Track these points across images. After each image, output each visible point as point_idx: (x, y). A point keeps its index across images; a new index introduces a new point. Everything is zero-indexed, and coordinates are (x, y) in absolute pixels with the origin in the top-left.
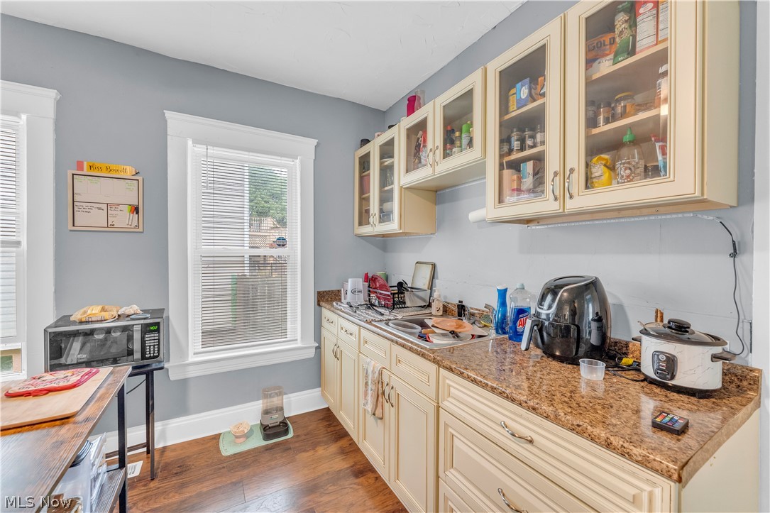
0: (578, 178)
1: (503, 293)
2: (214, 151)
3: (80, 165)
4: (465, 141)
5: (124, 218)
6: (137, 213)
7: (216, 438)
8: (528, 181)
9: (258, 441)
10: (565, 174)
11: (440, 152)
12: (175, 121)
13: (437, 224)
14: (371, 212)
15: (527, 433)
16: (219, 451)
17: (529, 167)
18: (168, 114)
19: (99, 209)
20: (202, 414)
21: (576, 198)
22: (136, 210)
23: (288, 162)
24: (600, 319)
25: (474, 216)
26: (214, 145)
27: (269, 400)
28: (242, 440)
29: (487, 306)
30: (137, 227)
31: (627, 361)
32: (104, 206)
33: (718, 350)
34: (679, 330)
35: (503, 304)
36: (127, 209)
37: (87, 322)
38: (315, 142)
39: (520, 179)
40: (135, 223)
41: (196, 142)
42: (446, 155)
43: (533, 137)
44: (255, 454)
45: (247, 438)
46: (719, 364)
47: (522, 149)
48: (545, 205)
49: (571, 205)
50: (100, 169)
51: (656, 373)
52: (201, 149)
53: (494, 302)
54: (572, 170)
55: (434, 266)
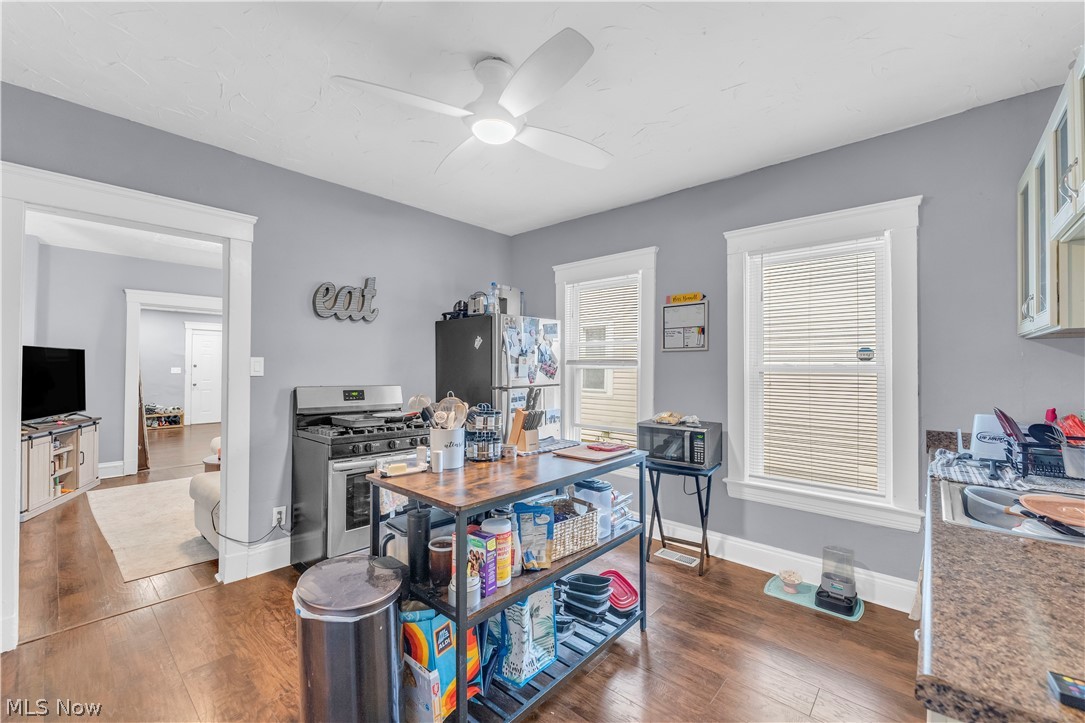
3: (668, 299)
5: (694, 339)
6: (704, 333)
7: (769, 576)
9: (808, 602)
12: (736, 238)
16: (763, 587)
18: (728, 234)
19: (679, 333)
20: (757, 544)
22: (702, 331)
23: (871, 242)
26: (770, 250)
27: (840, 565)
28: (791, 590)
30: (703, 346)
32: (681, 330)
36: (696, 330)
38: (917, 200)
40: (702, 342)
44: (795, 610)
45: (798, 592)
50: (679, 299)
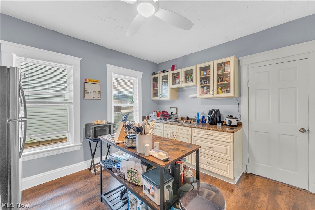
0: (216, 91)
1: (198, 114)
2: (119, 76)
3: (86, 80)
4: (190, 79)
5: (97, 95)
6: (100, 94)
8: (205, 91)
10: (214, 90)
11: (184, 82)
12: (110, 67)
13: (178, 97)
14: (159, 93)
15: (212, 134)
17: (205, 88)
18: (108, 65)
19: (91, 93)
21: (216, 95)
22: (100, 93)
23: (135, 79)
24: (220, 117)
25: (190, 96)
26: (119, 74)
29: (195, 117)
31: (224, 124)
33: (237, 119)
34: (232, 117)
35: (199, 116)
36: (97, 92)
37: (99, 125)
38: (142, 73)
39: (204, 90)
40: (99, 97)
41: (114, 73)
42: (186, 82)
43: (206, 81)
46: (237, 121)
47: (204, 84)
48: (209, 96)
49: (215, 96)
50: (91, 81)
51: (229, 124)
52: (116, 75)
53: (197, 116)
54: (215, 90)
55: (177, 108)
